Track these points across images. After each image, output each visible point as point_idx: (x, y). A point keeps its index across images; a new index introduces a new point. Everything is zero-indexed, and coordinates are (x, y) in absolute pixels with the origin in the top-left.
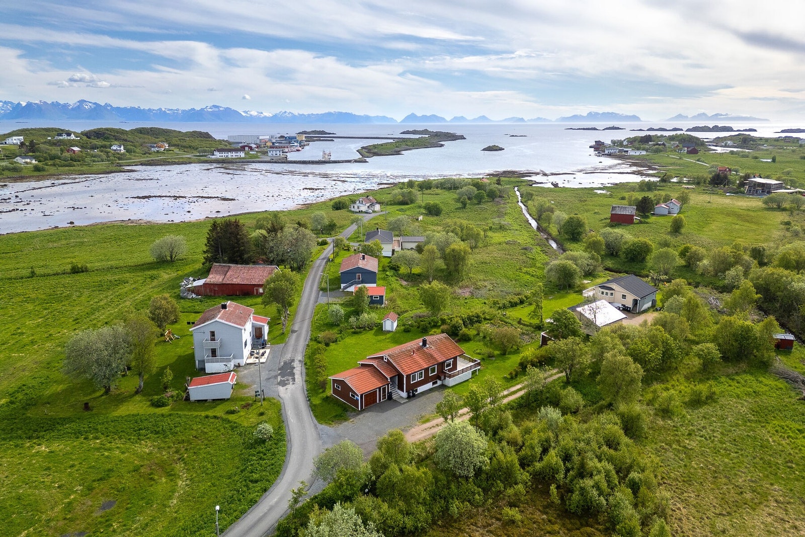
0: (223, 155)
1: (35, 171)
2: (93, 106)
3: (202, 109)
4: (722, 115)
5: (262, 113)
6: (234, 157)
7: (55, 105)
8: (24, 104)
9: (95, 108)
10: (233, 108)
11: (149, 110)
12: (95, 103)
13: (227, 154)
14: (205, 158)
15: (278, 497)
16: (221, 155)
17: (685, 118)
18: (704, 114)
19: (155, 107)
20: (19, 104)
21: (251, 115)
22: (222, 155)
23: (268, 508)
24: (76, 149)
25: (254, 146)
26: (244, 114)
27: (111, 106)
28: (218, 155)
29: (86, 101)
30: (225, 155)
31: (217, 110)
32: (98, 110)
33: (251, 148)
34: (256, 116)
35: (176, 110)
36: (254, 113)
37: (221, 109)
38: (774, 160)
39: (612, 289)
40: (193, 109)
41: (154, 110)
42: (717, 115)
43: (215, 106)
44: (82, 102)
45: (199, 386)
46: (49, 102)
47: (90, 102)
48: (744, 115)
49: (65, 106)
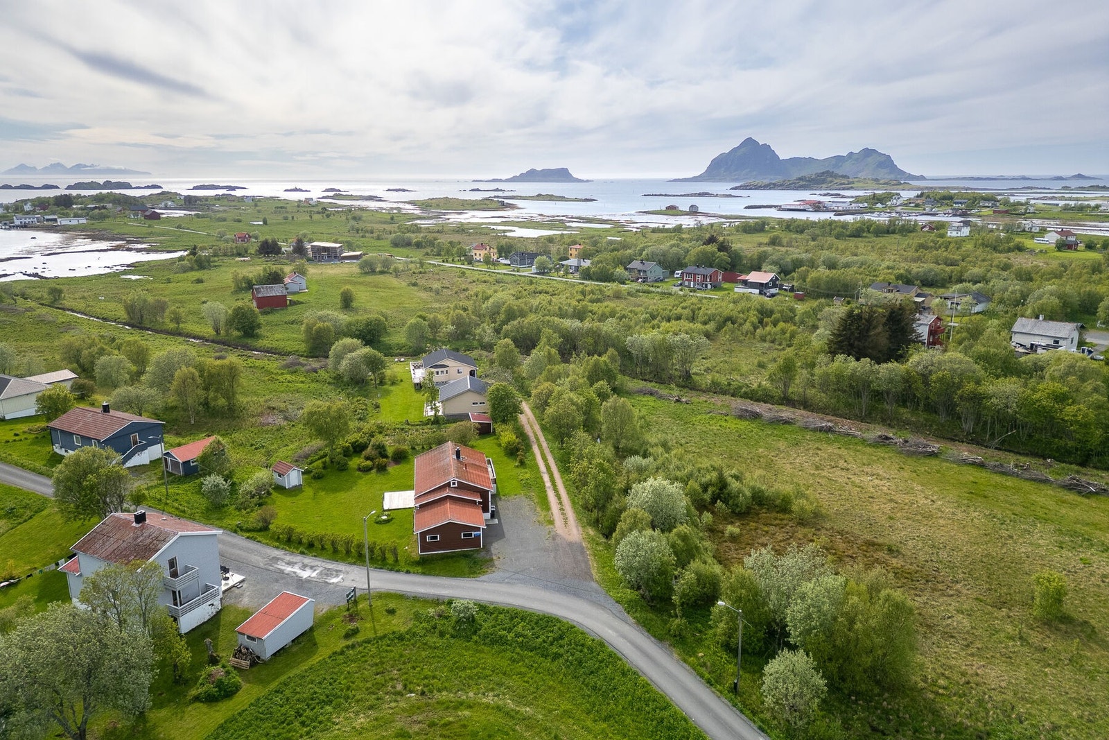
4: (86, 166)
15: (607, 629)
17: (33, 170)
18: (59, 164)
23: (621, 640)
38: (265, 222)
39: (445, 366)
42: (79, 166)
45: (269, 634)
48: (116, 167)
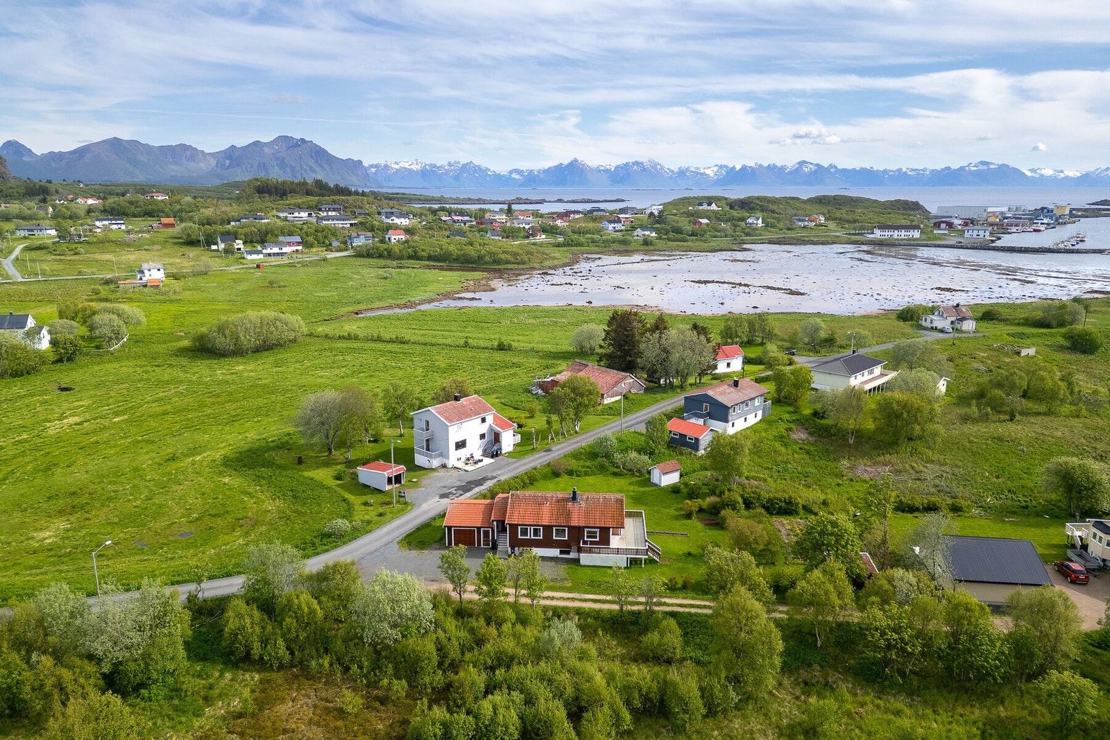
0: (886, 233)
1: (643, 245)
2: (814, 168)
3: (962, 168)
5: (1062, 172)
6: (903, 237)
7: (772, 168)
8: (738, 167)
9: (816, 171)
10: (1012, 164)
11: (885, 171)
12: (817, 165)
13: (892, 233)
14: (858, 238)
16: (882, 233)
19: (893, 167)
20: (734, 167)
21: (1042, 175)
22: (884, 233)
24: (704, 221)
25: (957, 222)
26: (1029, 174)
27: (836, 167)
28: (878, 234)
29: (806, 162)
30: (890, 234)
31: (985, 168)
32: (820, 172)
33: (950, 225)
34: (1050, 176)
35: (923, 170)
36: (1048, 172)
37: (992, 167)
40: (948, 168)
41: (890, 171)
43: (983, 163)
44: (802, 163)
46: (765, 165)
47: (811, 164)
49: (782, 169)
